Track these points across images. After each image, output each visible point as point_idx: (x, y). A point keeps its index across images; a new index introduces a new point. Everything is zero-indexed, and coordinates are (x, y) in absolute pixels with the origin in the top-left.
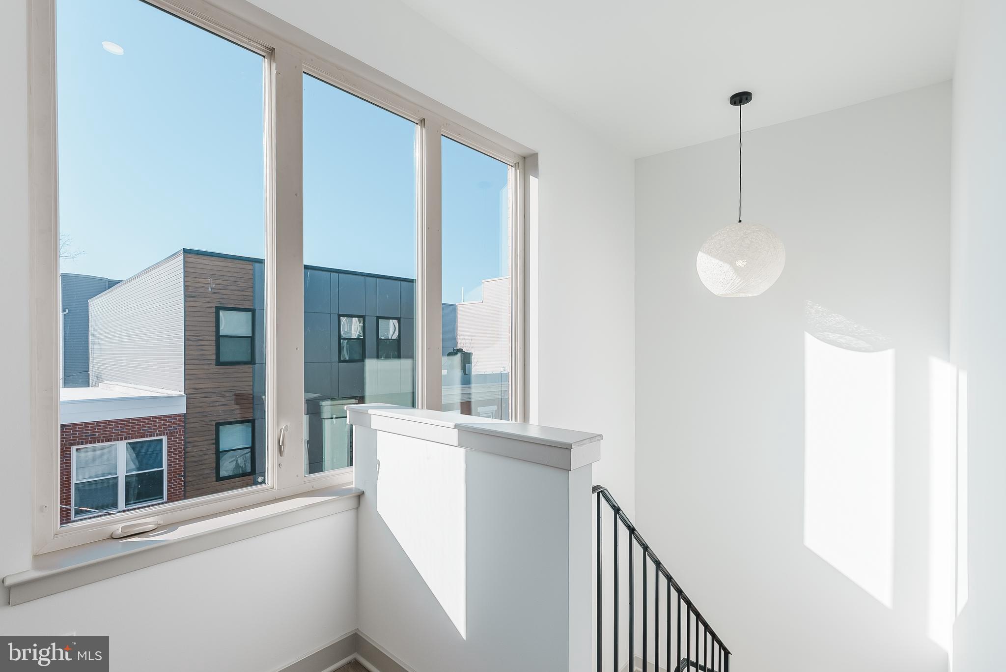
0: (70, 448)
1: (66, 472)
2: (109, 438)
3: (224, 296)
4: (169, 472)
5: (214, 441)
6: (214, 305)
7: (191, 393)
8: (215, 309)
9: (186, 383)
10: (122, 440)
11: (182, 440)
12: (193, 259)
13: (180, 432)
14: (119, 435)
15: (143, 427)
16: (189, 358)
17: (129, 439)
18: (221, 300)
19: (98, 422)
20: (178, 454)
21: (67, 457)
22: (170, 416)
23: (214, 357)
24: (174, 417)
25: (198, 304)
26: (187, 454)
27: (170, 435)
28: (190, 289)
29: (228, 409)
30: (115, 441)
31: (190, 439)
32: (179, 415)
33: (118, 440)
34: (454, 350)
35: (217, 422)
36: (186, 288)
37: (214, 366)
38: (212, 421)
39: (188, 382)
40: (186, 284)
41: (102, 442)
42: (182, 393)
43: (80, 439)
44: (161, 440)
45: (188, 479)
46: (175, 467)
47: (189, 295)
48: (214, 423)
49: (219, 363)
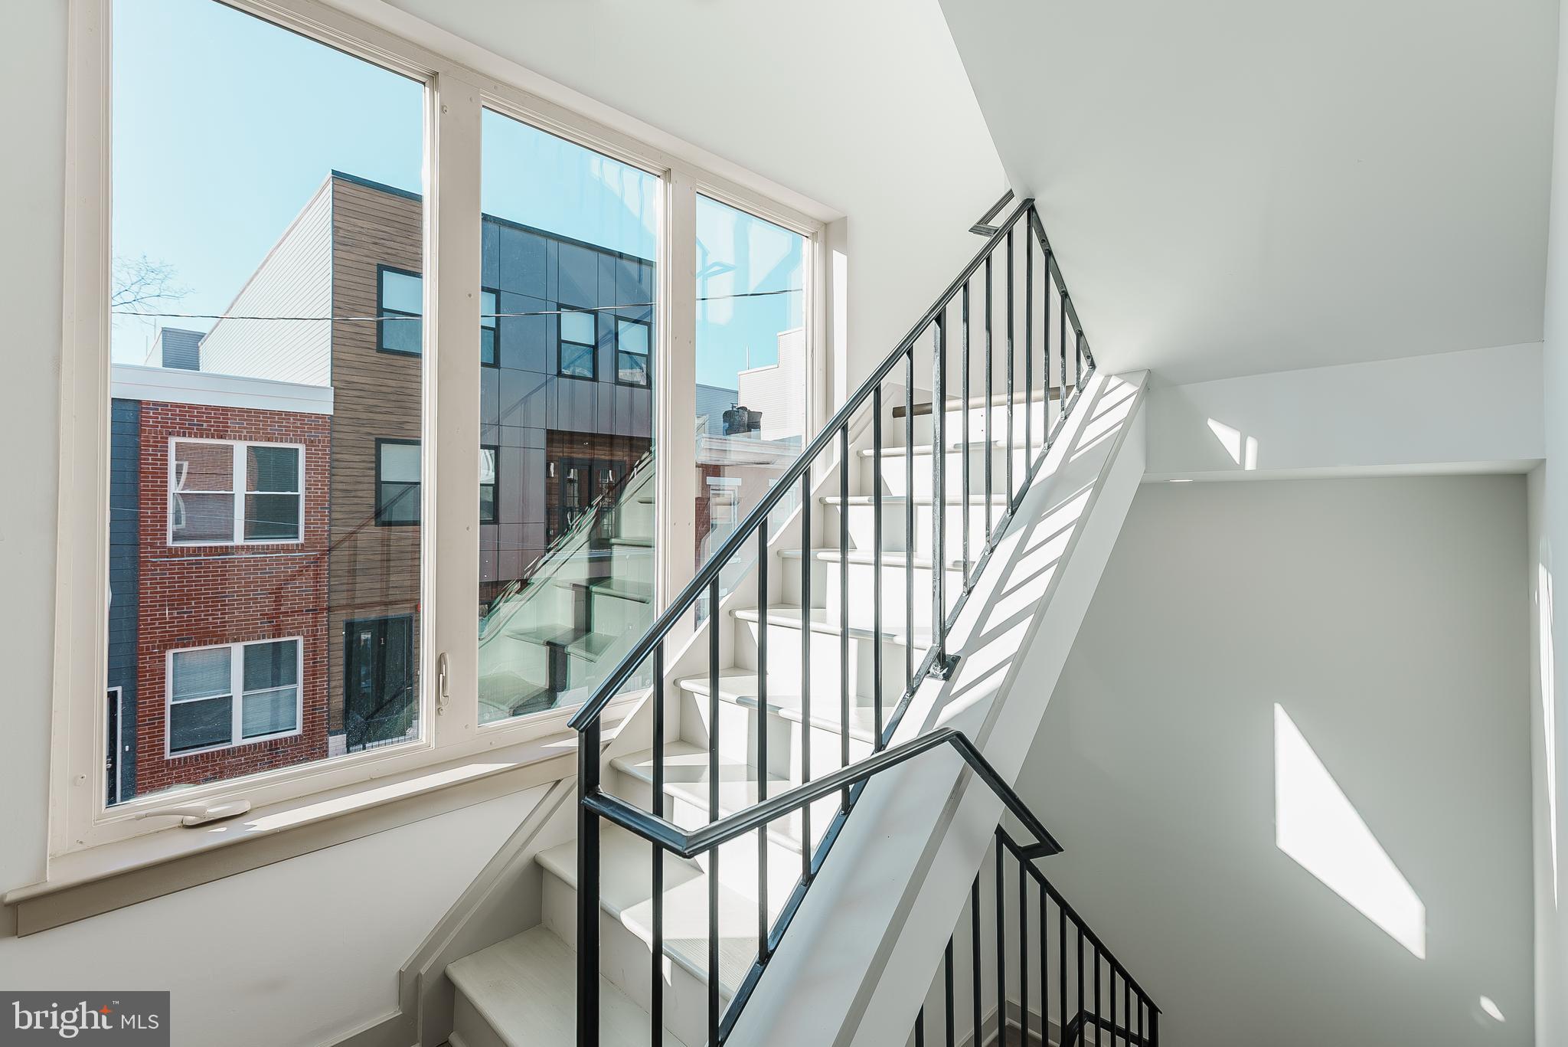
0: (167, 438)
1: (161, 473)
2: (222, 433)
3: (389, 251)
4: (308, 499)
5: (374, 465)
6: (376, 262)
7: (341, 387)
8: (376, 267)
9: (334, 371)
10: (240, 439)
11: (327, 454)
12: (347, 189)
13: (324, 442)
14: (236, 431)
15: (270, 426)
16: (339, 334)
17: (251, 439)
18: (386, 256)
19: (207, 407)
20: (321, 474)
21: (163, 451)
22: (310, 415)
23: (375, 339)
24: (316, 418)
25: (353, 257)
26: (333, 477)
27: (310, 444)
28: (341, 233)
29: (396, 420)
30: (230, 439)
31: (339, 456)
32: (323, 416)
33: (235, 439)
34: (733, 407)
35: (377, 436)
36: (336, 229)
37: (374, 353)
38: (371, 434)
39: (336, 370)
40: (336, 224)
41: (213, 437)
42: (328, 383)
43: (182, 428)
44: (297, 450)
45: (335, 515)
46: (317, 493)
47: (341, 240)
48: (373, 438)
49: (381, 349)
